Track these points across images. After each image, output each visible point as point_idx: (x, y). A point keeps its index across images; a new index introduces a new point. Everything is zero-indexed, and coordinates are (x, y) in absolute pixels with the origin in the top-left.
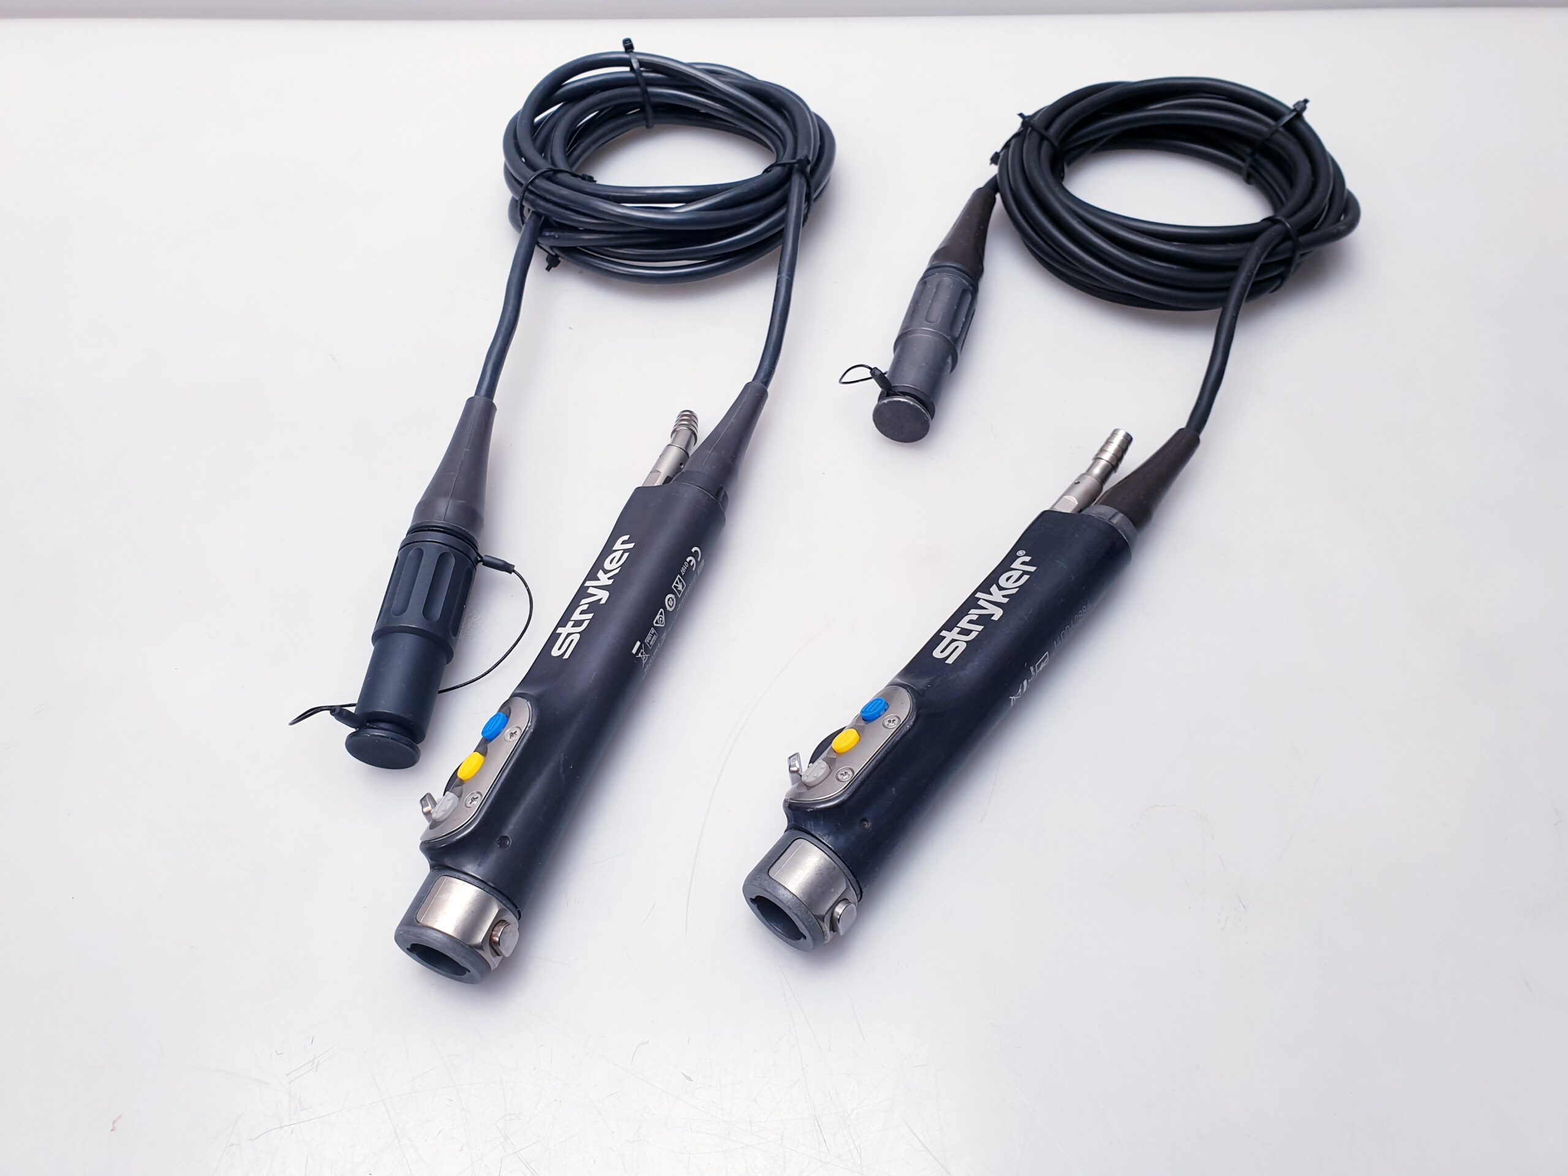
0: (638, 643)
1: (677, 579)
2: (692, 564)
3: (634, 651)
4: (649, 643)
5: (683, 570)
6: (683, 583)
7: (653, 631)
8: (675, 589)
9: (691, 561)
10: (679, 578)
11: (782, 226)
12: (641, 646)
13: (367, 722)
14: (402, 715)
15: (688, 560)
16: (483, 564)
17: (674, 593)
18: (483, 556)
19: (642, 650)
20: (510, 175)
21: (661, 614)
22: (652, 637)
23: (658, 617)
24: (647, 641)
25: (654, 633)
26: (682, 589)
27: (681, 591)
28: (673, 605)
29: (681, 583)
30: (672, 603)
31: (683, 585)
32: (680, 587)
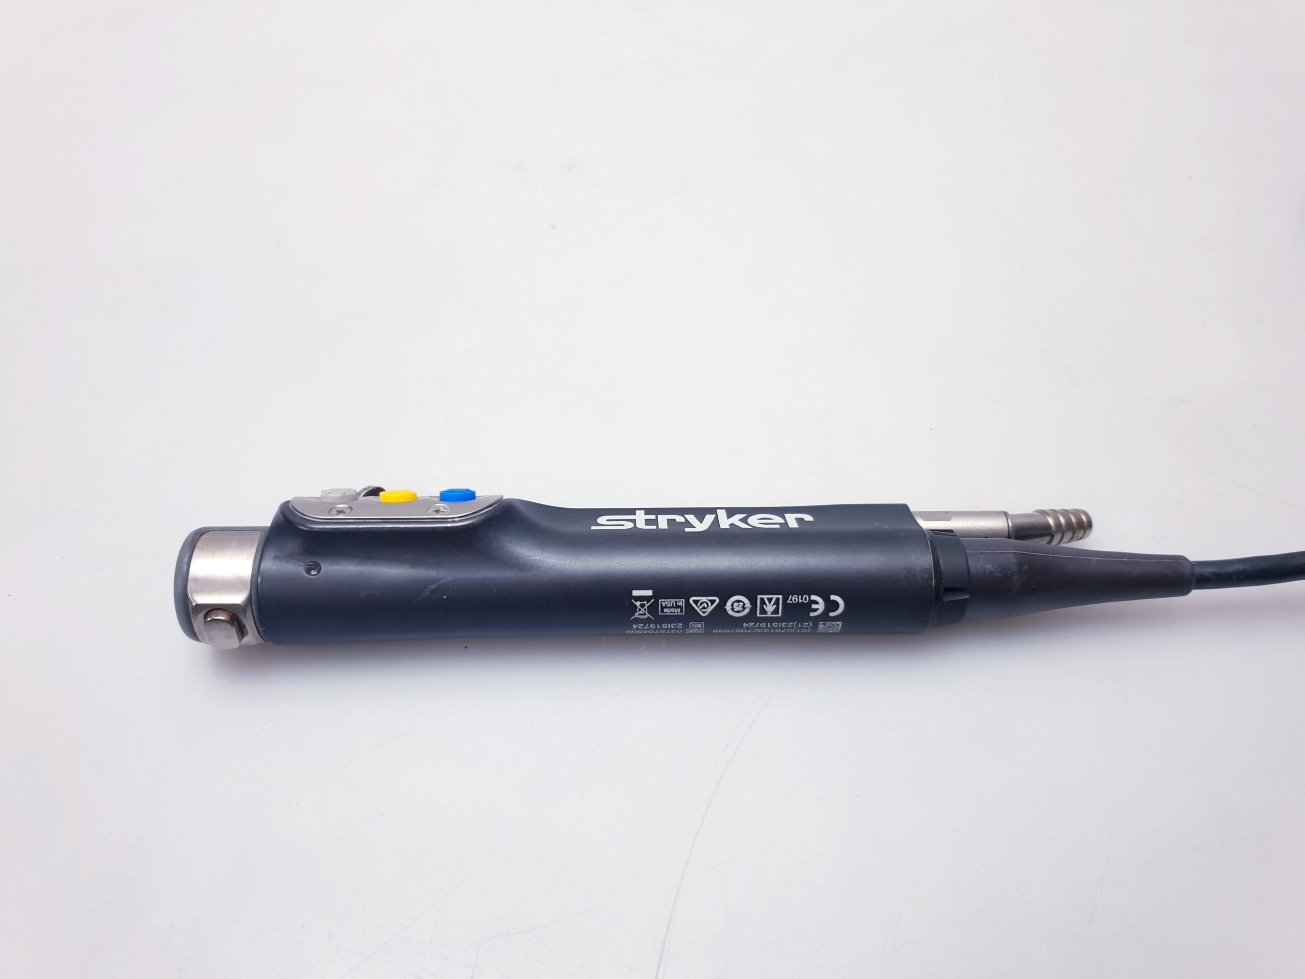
0: (649, 593)
1: (775, 597)
2: (814, 606)
3: (636, 593)
4: (663, 608)
5: (794, 599)
6: (777, 608)
7: (681, 602)
8: (759, 602)
9: (817, 603)
10: (778, 599)
12: (647, 598)
15: (814, 597)
17: (753, 602)
19: (645, 602)
21: (713, 602)
22: (673, 607)
23: (704, 599)
24: (663, 602)
25: (681, 607)
26: (770, 613)
27: (766, 613)
28: (738, 612)
29: (775, 606)
30: (739, 610)
31: (776, 611)
32: (770, 608)
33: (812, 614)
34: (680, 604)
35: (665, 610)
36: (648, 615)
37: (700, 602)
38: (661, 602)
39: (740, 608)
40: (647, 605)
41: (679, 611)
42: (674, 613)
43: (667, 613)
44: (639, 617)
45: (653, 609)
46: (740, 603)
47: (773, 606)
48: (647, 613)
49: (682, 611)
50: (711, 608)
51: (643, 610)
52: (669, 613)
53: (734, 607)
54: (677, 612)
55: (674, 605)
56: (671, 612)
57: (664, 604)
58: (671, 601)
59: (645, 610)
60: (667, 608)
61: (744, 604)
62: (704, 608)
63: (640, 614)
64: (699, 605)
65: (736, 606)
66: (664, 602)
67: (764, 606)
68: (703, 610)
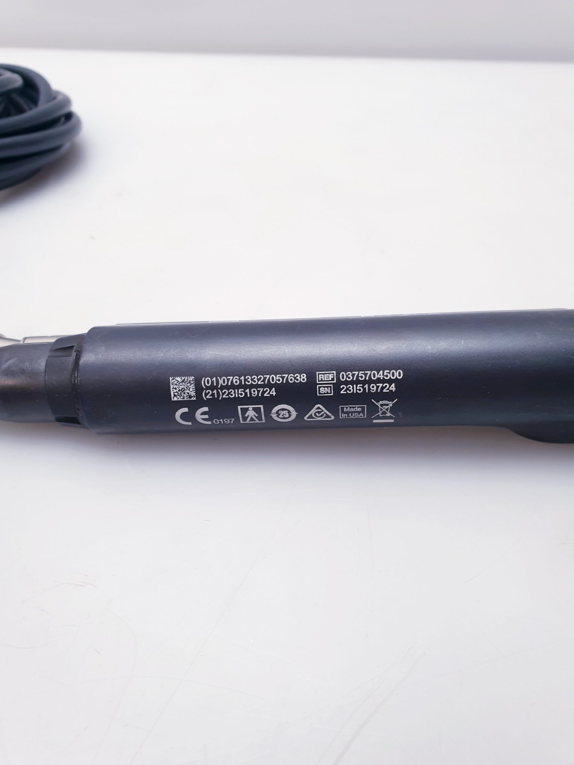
0: (378, 421)
1: (248, 422)
3: (392, 421)
4: (363, 411)
5: (228, 421)
8: (264, 418)
10: (244, 420)
17: (269, 417)
21: (311, 417)
25: (343, 412)
26: (249, 409)
27: (254, 409)
28: (283, 410)
29: (246, 415)
30: (282, 411)
31: (244, 411)
32: (251, 413)
33: (206, 409)
34: (344, 415)
35: (360, 409)
36: (378, 404)
37: (323, 417)
38: (364, 416)
39: (282, 413)
40: (380, 413)
41: (345, 409)
42: (350, 407)
43: (358, 407)
44: (386, 402)
45: (373, 410)
46: (283, 417)
47: (248, 416)
48: (380, 407)
49: (343, 408)
50: (313, 411)
51: (384, 410)
52: (355, 407)
53: (287, 414)
54: (347, 408)
55: (350, 414)
56: (354, 408)
57: (361, 414)
58: (354, 417)
59: (381, 410)
60: (358, 412)
61: (278, 416)
62: (319, 412)
63: (387, 405)
64: (325, 415)
65: (286, 415)
66: (361, 416)
67: (257, 415)
68: (320, 410)
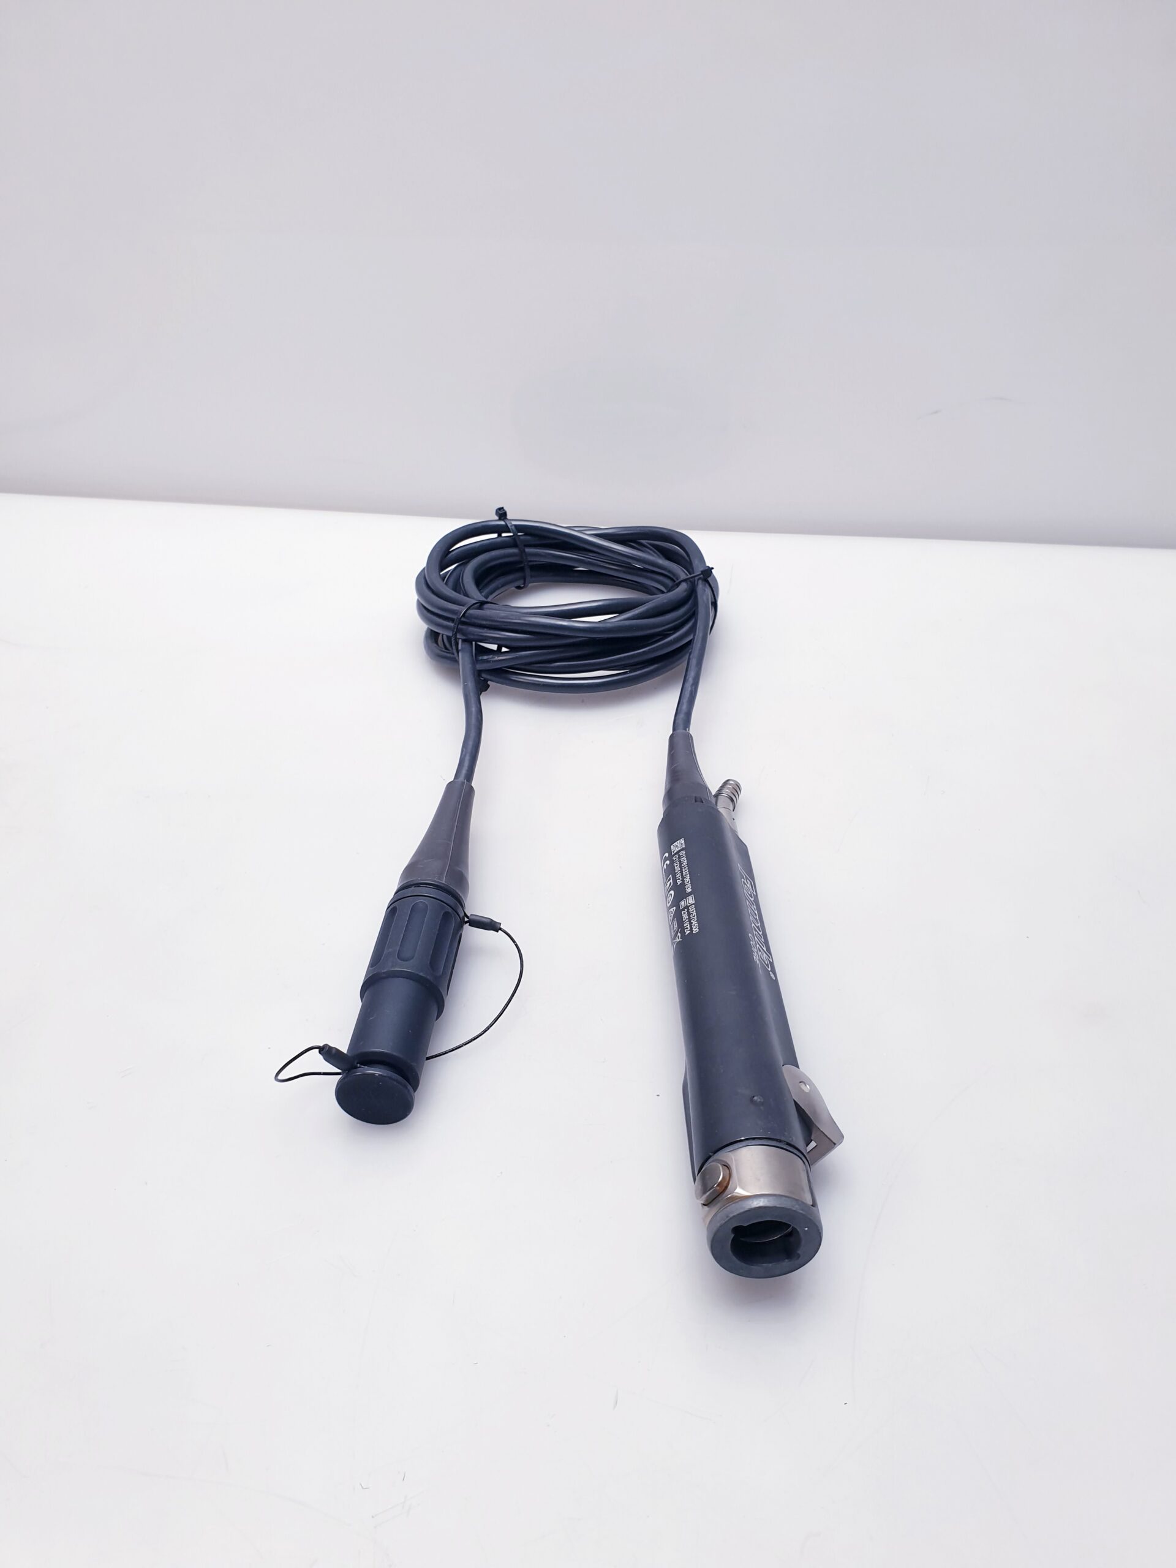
11: (691, 637)
13: (358, 1063)
14: (395, 1054)
16: (469, 925)
18: (469, 915)
20: (421, 606)
